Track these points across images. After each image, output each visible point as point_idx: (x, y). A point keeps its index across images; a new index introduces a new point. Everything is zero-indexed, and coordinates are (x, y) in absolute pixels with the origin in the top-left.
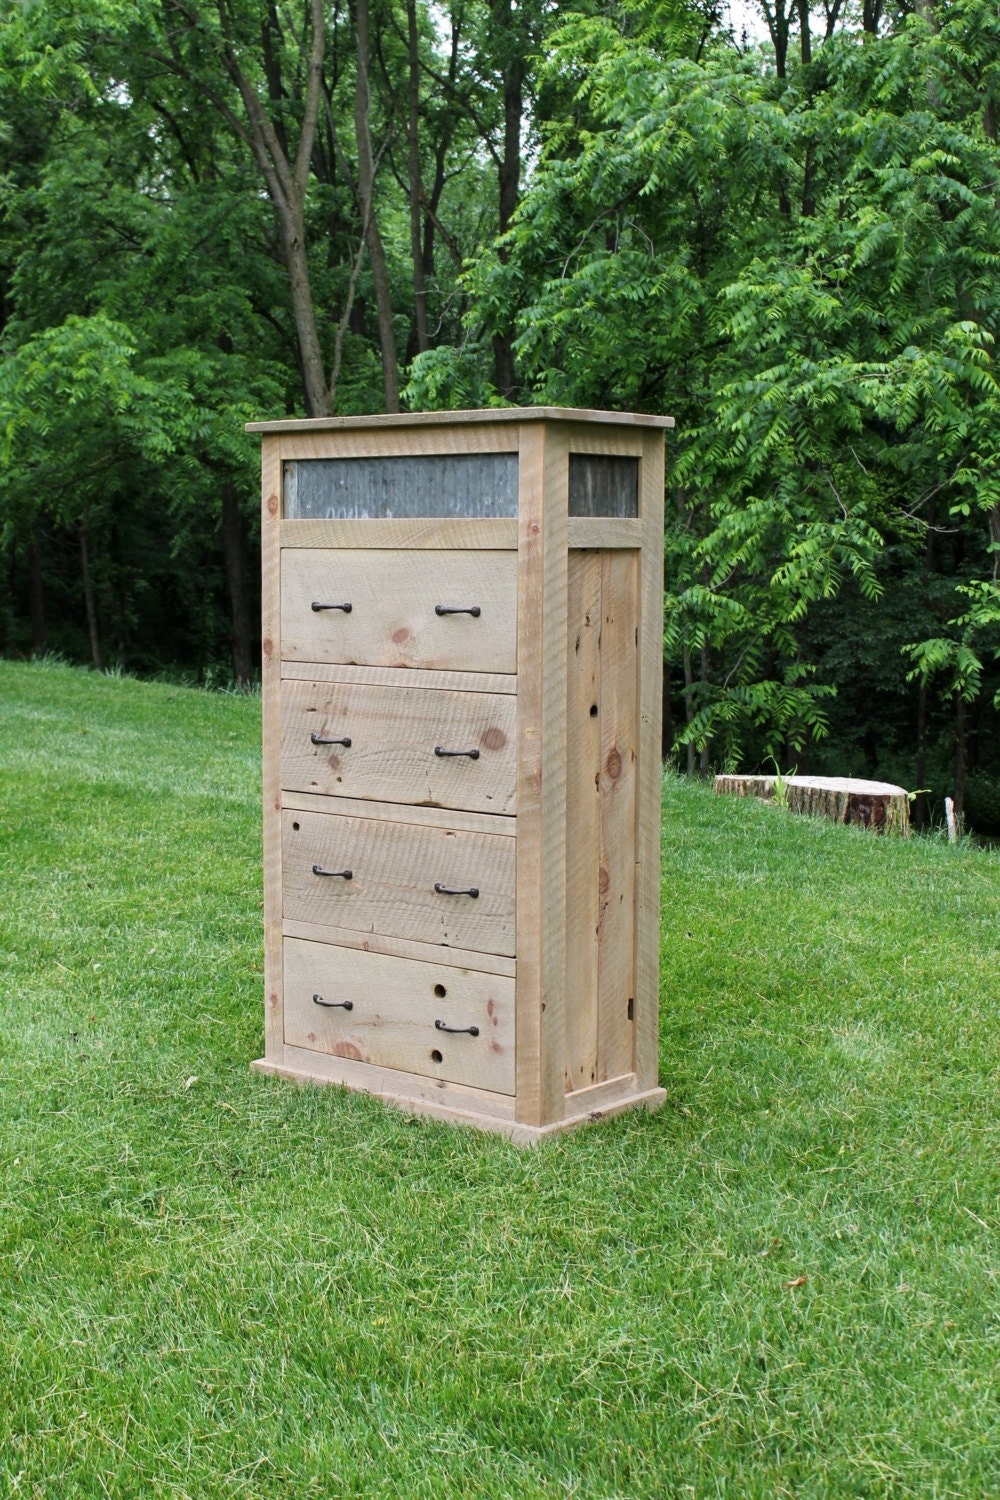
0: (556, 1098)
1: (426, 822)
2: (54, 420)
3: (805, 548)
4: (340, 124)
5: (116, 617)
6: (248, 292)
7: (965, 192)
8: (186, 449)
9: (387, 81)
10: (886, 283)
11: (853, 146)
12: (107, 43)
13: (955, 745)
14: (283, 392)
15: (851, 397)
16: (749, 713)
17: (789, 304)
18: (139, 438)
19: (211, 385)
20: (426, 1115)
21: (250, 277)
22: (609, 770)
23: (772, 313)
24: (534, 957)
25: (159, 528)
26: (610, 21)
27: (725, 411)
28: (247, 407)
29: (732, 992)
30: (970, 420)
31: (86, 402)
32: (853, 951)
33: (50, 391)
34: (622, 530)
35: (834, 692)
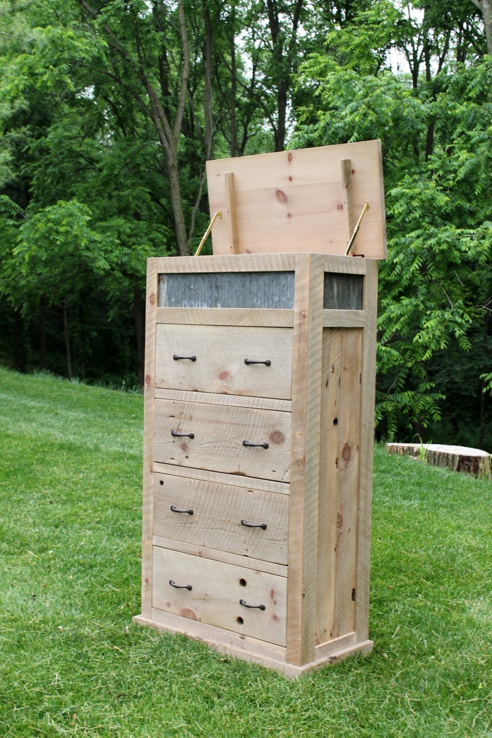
0: (310, 649)
1: (237, 484)
2: (49, 252)
3: (431, 323)
4: (197, 110)
5: (81, 350)
6: (150, 191)
8: (116, 268)
9: (221, 89)
10: (473, 190)
11: (456, 120)
12: (81, 66)
14: (165, 240)
15: (455, 246)
16: (400, 407)
17: (424, 199)
18: (92, 262)
19: (129, 236)
20: (233, 656)
21: (150, 183)
22: (344, 456)
23: (415, 203)
24: (299, 566)
25: (103, 306)
26: (333, 57)
28: (147, 247)
29: (406, 576)
31: (65, 244)
32: (472, 551)
33: (47, 238)
34: (353, 317)
35: (444, 397)
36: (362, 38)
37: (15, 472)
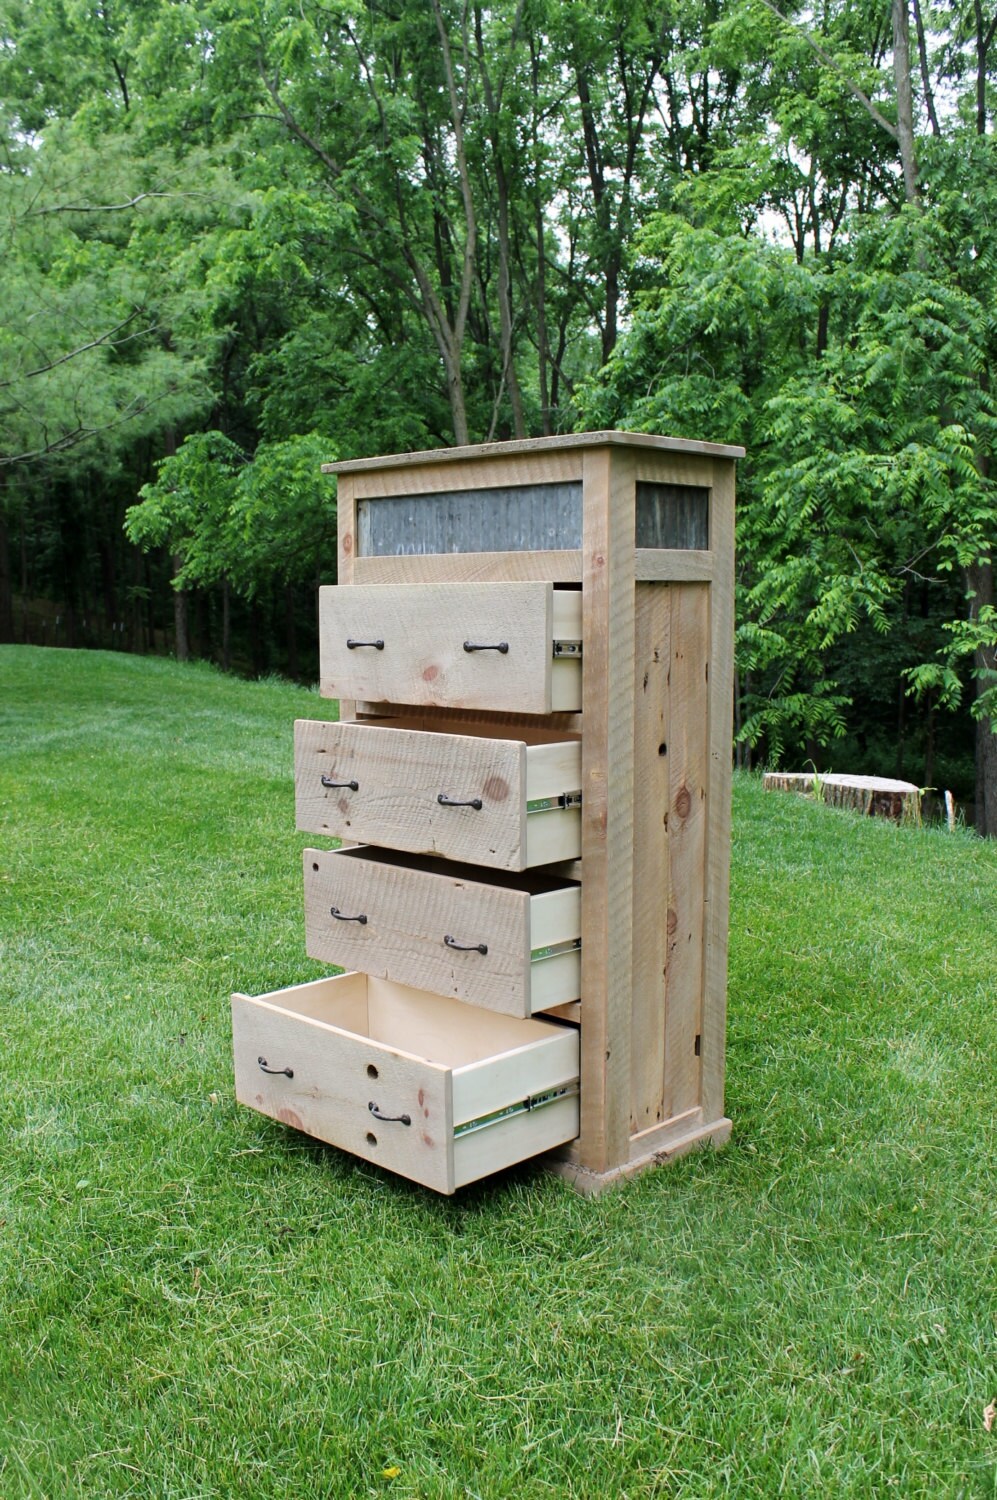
0: (620, 1143)
2: (281, 508)
3: (832, 595)
6: (422, 417)
7: (947, 330)
10: (890, 401)
11: (862, 298)
12: (320, 242)
13: (926, 738)
15: (863, 481)
16: (788, 717)
17: (818, 411)
21: (426, 408)
22: (678, 809)
23: (805, 419)
24: (599, 1005)
27: (769, 493)
29: (790, 996)
30: (952, 499)
31: (302, 496)
32: (896, 949)
33: (276, 487)
34: (692, 562)
35: (850, 701)
36: (725, 188)
37: (198, 829)
